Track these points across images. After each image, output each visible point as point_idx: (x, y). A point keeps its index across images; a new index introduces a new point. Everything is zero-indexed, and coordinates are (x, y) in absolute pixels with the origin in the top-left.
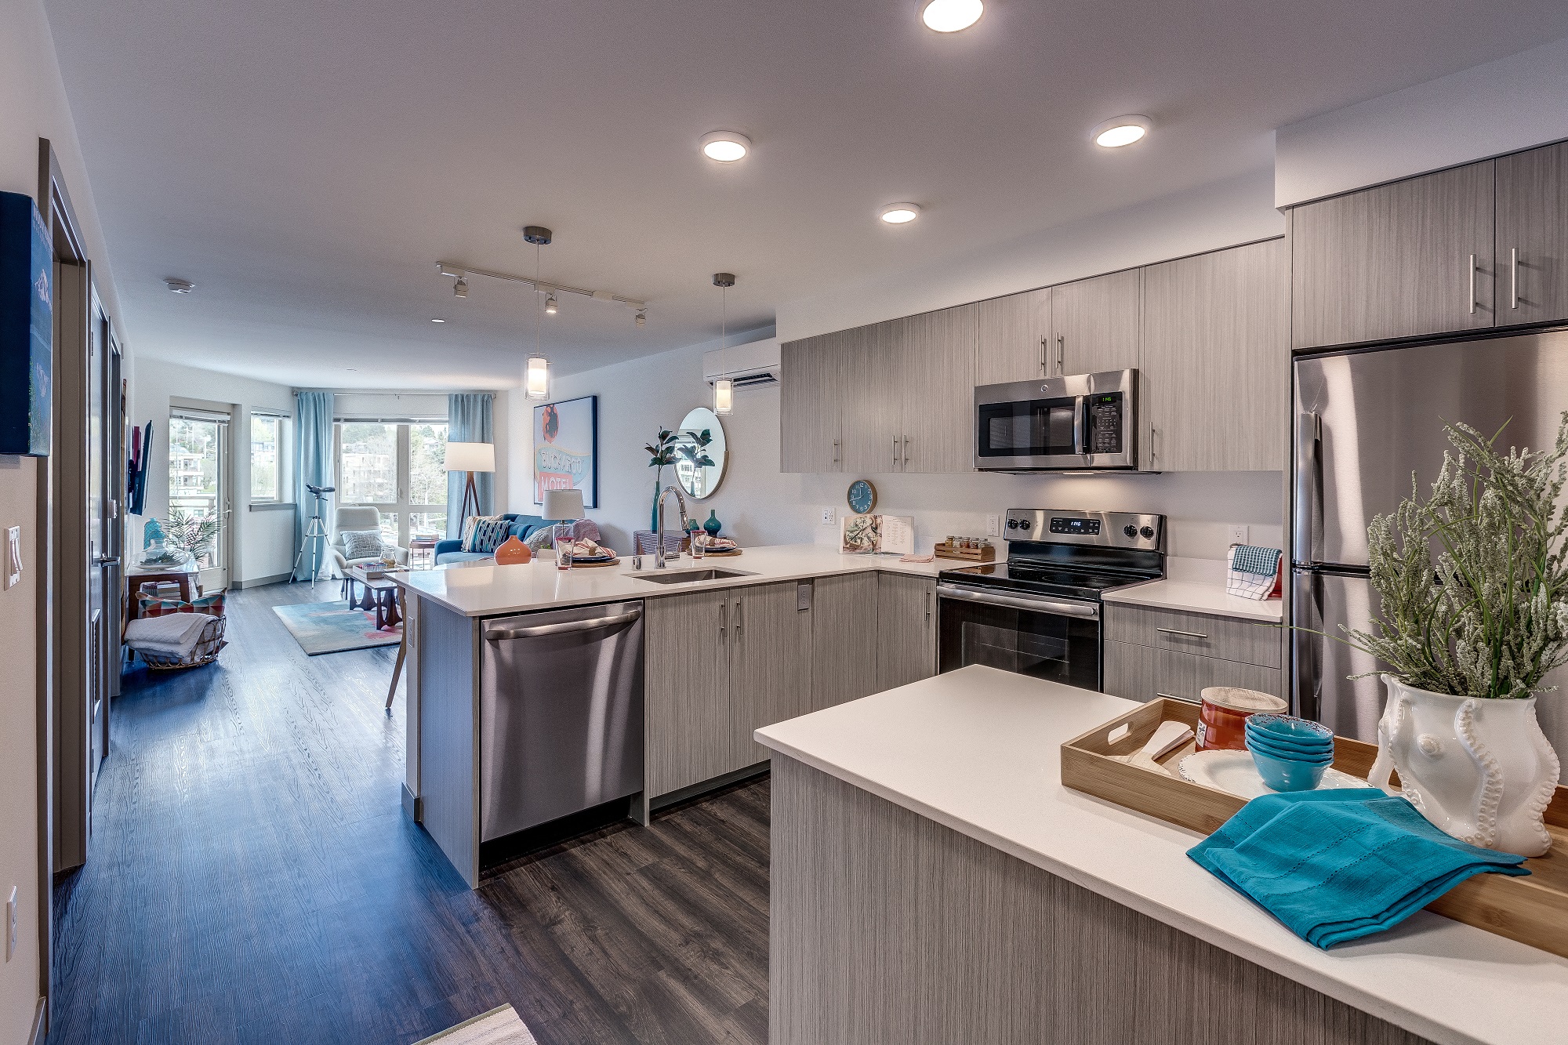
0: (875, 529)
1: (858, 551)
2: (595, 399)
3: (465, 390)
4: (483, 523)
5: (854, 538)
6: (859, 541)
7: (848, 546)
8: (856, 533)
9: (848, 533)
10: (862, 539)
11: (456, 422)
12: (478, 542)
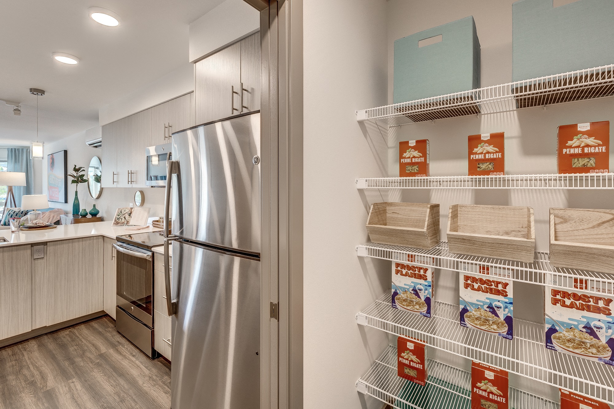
0: (130, 215)
1: (119, 225)
2: (66, 152)
3: (17, 146)
4: (12, 211)
5: (118, 219)
6: (120, 220)
7: (115, 222)
8: (120, 216)
9: (117, 216)
10: (122, 219)
11: (12, 161)
12: (7, 221)
